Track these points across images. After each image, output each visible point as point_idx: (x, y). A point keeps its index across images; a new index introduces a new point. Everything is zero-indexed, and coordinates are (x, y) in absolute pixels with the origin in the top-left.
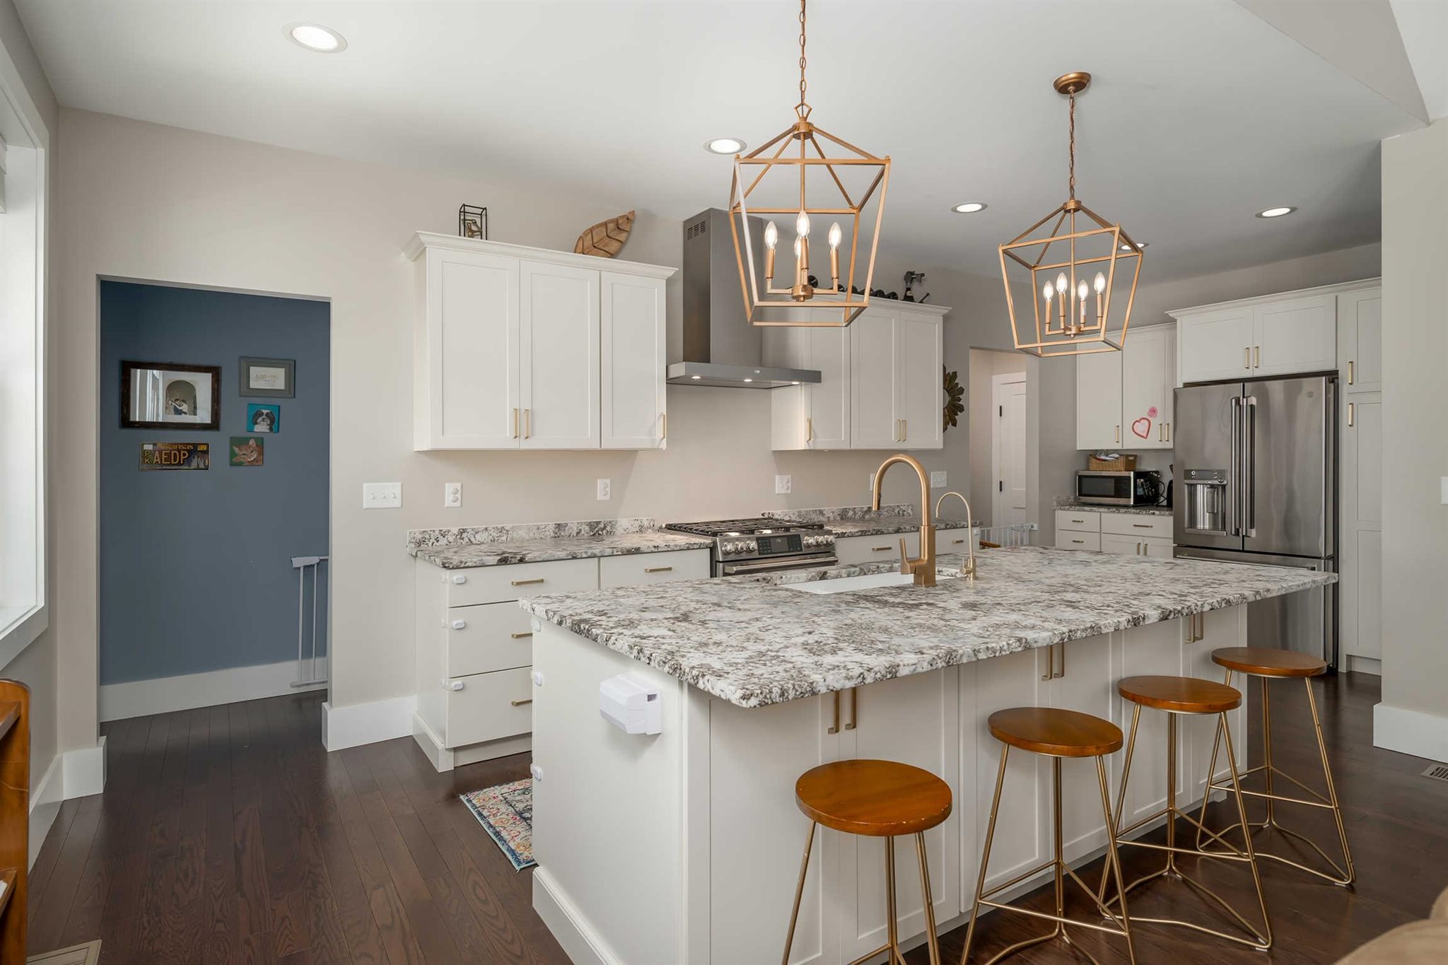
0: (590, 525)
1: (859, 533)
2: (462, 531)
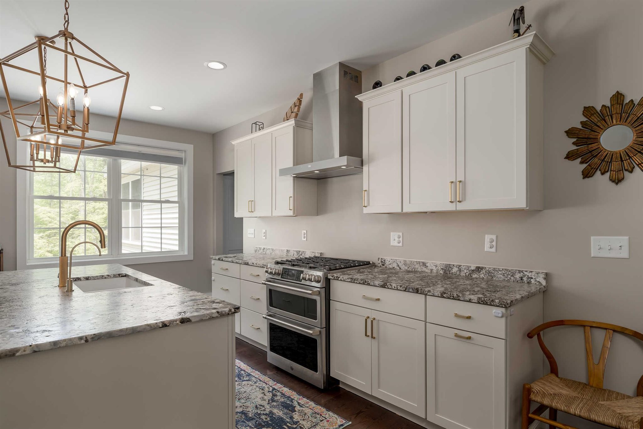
0: (297, 252)
1: (350, 280)
2: (264, 249)
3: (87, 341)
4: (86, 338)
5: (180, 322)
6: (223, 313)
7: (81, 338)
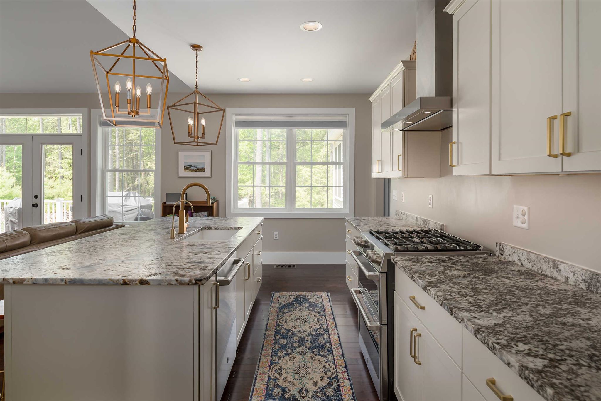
3: (66, 283)
4: (65, 280)
5: (139, 283)
6: (183, 282)
7: (62, 280)
